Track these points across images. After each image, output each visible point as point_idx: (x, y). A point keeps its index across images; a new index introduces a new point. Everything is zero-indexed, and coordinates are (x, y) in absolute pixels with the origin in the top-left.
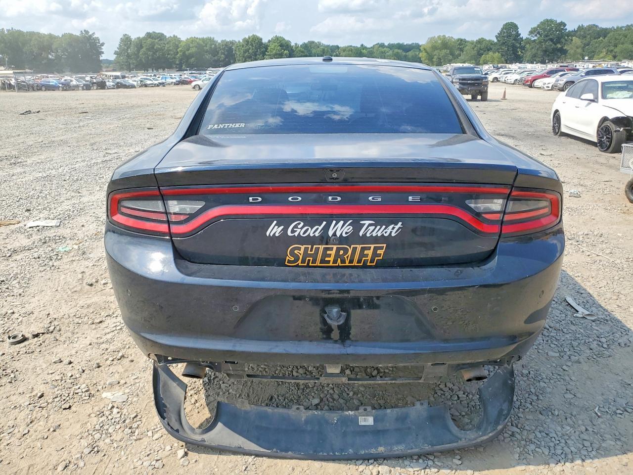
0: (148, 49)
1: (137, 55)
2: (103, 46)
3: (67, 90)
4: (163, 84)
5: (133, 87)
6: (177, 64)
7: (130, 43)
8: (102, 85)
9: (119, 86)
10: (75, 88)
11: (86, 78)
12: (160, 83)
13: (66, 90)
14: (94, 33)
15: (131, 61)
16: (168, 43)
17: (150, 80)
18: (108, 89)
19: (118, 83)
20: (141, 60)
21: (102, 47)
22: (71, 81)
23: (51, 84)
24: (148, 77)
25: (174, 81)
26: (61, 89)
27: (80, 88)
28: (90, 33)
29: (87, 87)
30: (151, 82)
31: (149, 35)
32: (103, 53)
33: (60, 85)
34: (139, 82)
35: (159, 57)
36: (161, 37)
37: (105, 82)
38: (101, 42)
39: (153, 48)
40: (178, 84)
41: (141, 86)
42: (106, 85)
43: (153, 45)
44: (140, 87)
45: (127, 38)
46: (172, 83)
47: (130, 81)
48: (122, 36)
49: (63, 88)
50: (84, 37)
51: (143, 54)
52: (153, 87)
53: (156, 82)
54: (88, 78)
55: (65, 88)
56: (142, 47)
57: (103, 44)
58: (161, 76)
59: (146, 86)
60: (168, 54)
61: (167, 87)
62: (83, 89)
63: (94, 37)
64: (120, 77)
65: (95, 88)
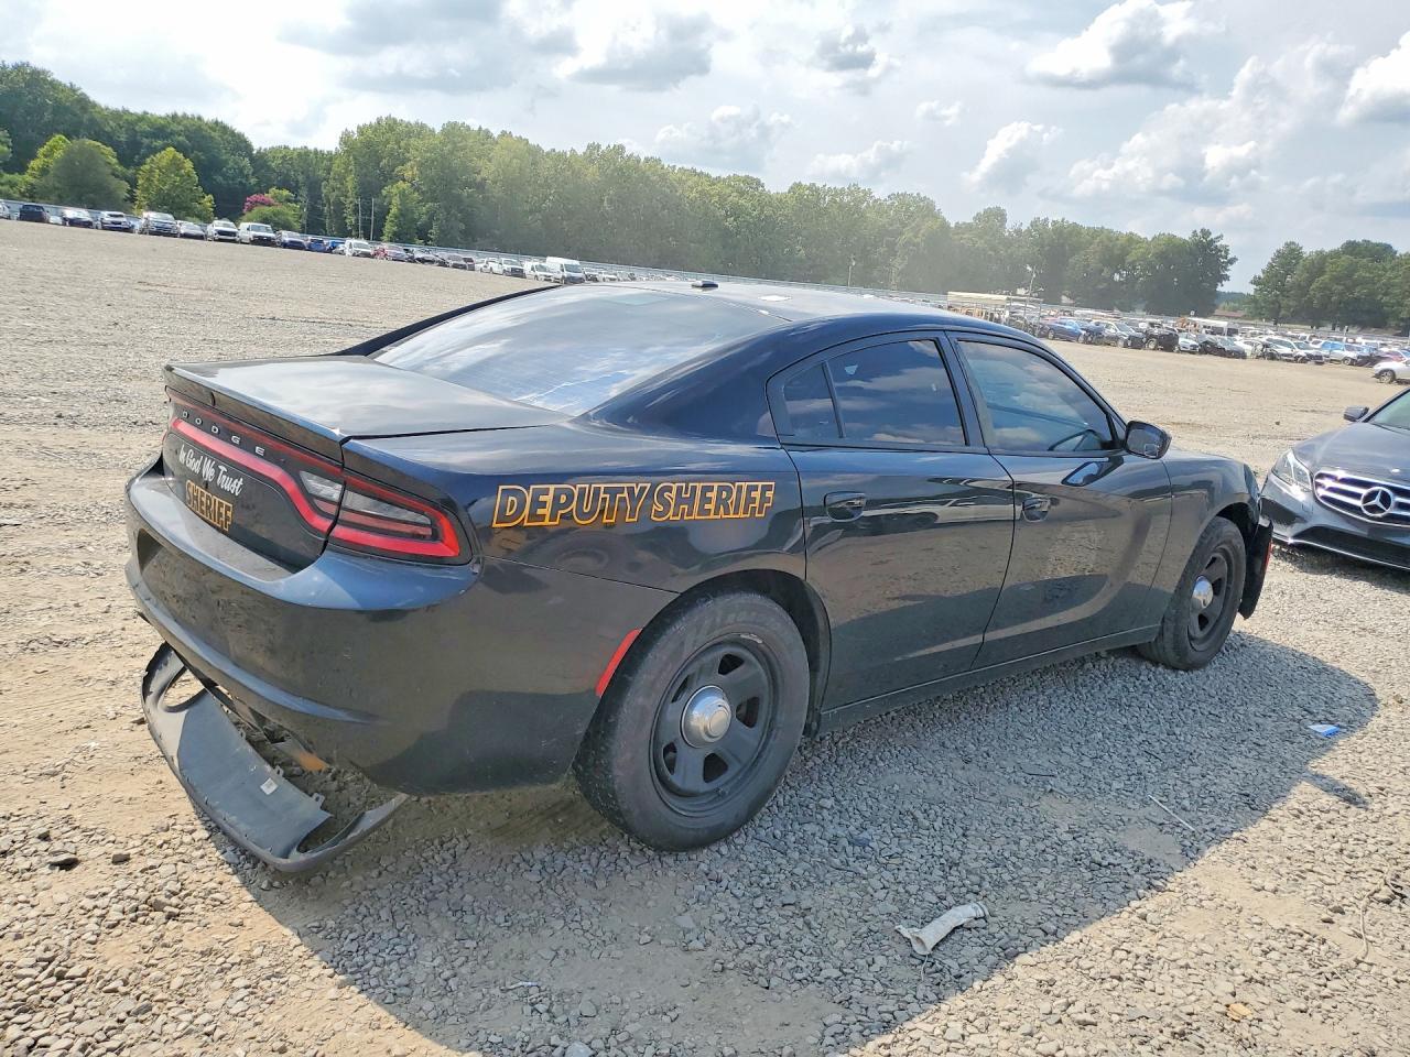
0: (1336, 280)
1: (1303, 289)
2: (1231, 264)
3: (1095, 344)
4: (1318, 360)
5: (1240, 355)
6: (1402, 320)
7: (1297, 263)
8: (1168, 343)
9: (1207, 349)
10: (1112, 341)
11: (1140, 324)
12: (1311, 357)
13: (1090, 343)
14: (1221, 237)
15: (1284, 302)
16: (1393, 269)
17: (1289, 345)
18: (1180, 351)
19: (1207, 342)
20: (1310, 301)
21: (1230, 267)
22: (1108, 326)
23: (1067, 327)
24: (1286, 340)
25: (1352, 355)
26: (1081, 339)
27: (1121, 343)
28: (1213, 236)
29: (1136, 343)
30: (1287, 350)
31: (1351, 248)
32: (1227, 278)
33: (1084, 332)
34: (1260, 347)
35: (1357, 300)
36: (1381, 252)
37: (1177, 337)
38: (1229, 257)
39: (1349, 276)
40: (1360, 365)
41: (1263, 356)
42: (1177, 343)
43: (1352, 270)
44: (1258, 357)
45: (1294, 250)
46: (1346, 359)
47: (1239, 342)
48: (1281, 246)
49: (1086, 337)
50: (1197, 245)
51: (1320, 289)
52: (1290, 361)
53: (1302, 353)
54: (1143, 326)
55: (1090, 339)
56: (1321, 272)
57: (1232, 261)
58: (1323, 341)
59: (1273, 357)
60: (1386, 294)
61: (1327, 367)
62: (1126, 346)
63: (1218, 244)
64: (1225, 331)
65: (1152, 346)
